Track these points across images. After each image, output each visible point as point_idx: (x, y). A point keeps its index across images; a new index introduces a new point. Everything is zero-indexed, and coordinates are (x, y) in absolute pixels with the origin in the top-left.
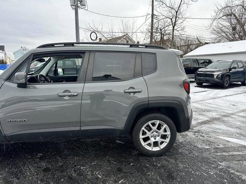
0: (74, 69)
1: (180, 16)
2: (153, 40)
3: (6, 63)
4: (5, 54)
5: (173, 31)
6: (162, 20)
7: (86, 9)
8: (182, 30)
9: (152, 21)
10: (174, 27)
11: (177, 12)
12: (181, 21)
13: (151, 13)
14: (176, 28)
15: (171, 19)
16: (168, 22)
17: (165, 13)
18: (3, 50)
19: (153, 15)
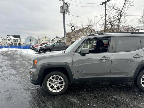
0: (65, 47)
1: (123, 15)
2: (106, 29)
3: (21, 45)
4: (21, 40)
5: (119, 23)
6: (113, 18)
7: (69, 14)
8: (124, 22)
9: (105, 18)
10: (119, 21)
11: (121, 12)
12: (124, 17)
13: (104, 14)
14: (120, 21)
15: (118, 17)
16: (116, 18)
17: (114, 14)
18: (20, 38)
19: (106, 15)
